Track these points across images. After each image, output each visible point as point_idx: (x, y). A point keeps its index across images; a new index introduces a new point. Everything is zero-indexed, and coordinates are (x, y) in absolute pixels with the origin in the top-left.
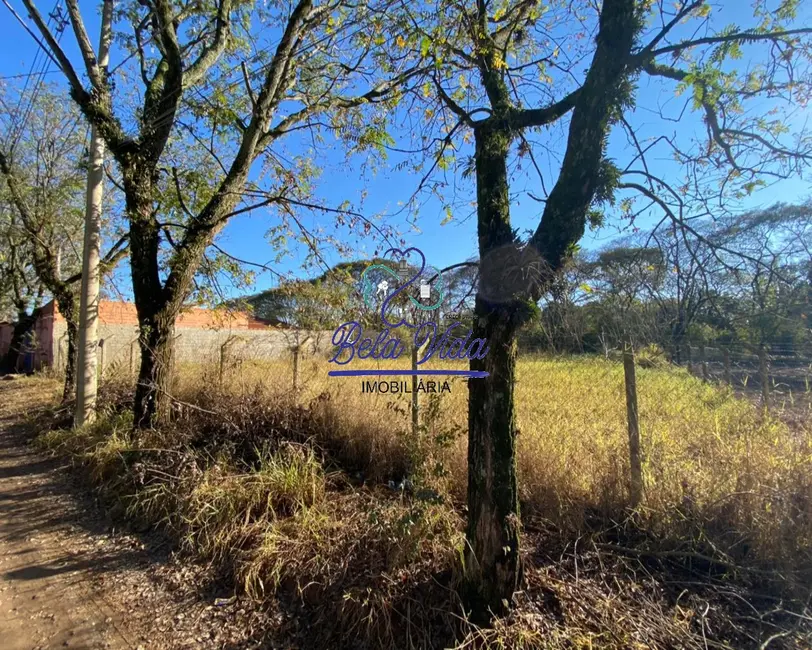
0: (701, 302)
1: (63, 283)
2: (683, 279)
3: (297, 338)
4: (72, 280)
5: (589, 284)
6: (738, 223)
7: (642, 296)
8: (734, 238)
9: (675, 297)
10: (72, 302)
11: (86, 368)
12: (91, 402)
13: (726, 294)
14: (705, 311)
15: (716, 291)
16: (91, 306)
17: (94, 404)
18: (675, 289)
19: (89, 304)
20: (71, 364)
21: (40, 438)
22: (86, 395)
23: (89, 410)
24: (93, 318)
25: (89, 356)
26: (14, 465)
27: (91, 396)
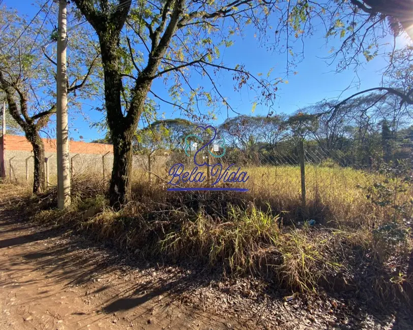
1: (30, 119)
4: (36, 117)
10: (35, 131)
11: (64, 170)
12: (68, 191)
16: (64, 130)
17: (70, 193)
19: (63, 128)
20: (37, 171)
21: (37, 216)
22: (65, 187)
23: (67, 196)
24: (66, 138)
25: (65, 162)
26: (29, 234)
27: (68, 187)
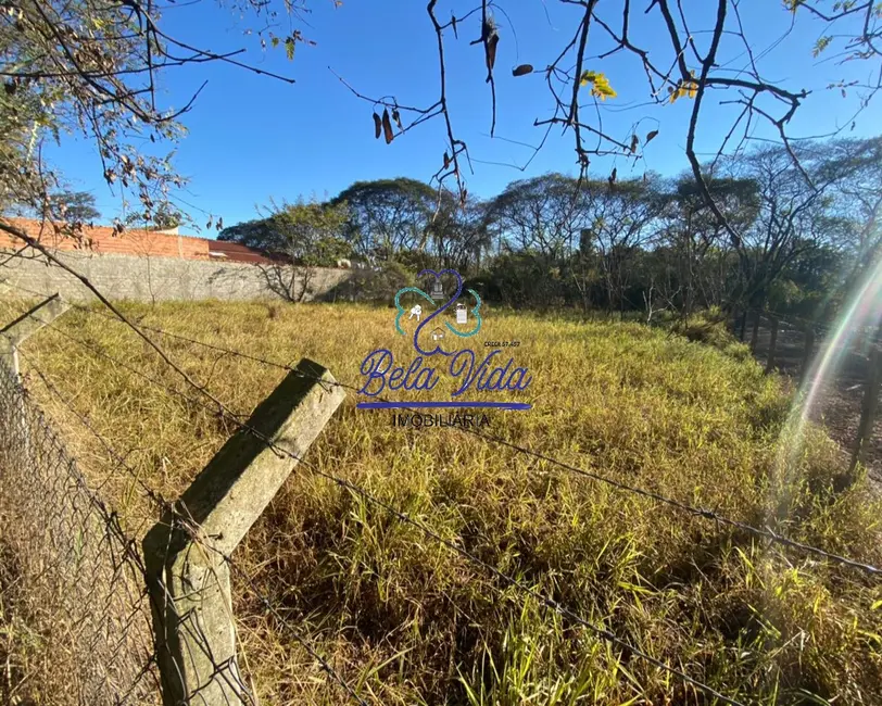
0: (793, 254)
2: (777, 222)
3: (278, 274)
5: (658, 223)
6: (861, 151)
7: (722, 241)
8: (851, 172)
9: (763, 245)
13: (827, 245)
14: (795, 266)
15: (814, 242)
18: (764, 236)
